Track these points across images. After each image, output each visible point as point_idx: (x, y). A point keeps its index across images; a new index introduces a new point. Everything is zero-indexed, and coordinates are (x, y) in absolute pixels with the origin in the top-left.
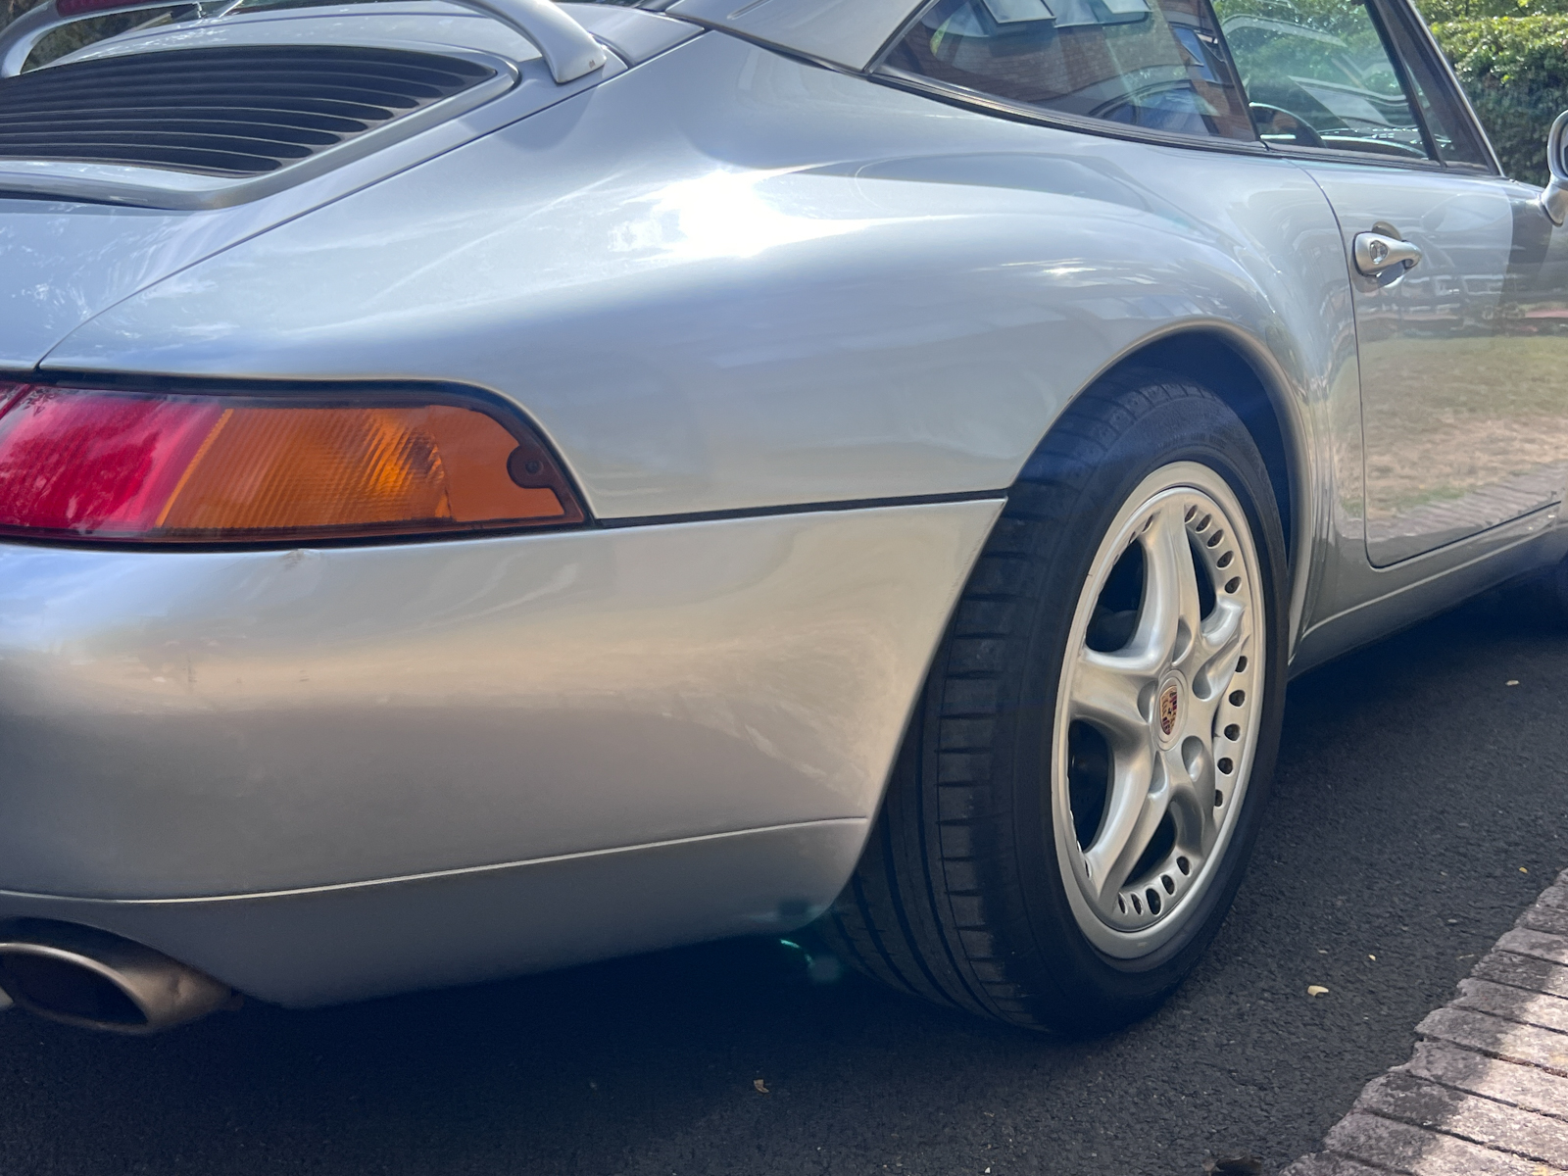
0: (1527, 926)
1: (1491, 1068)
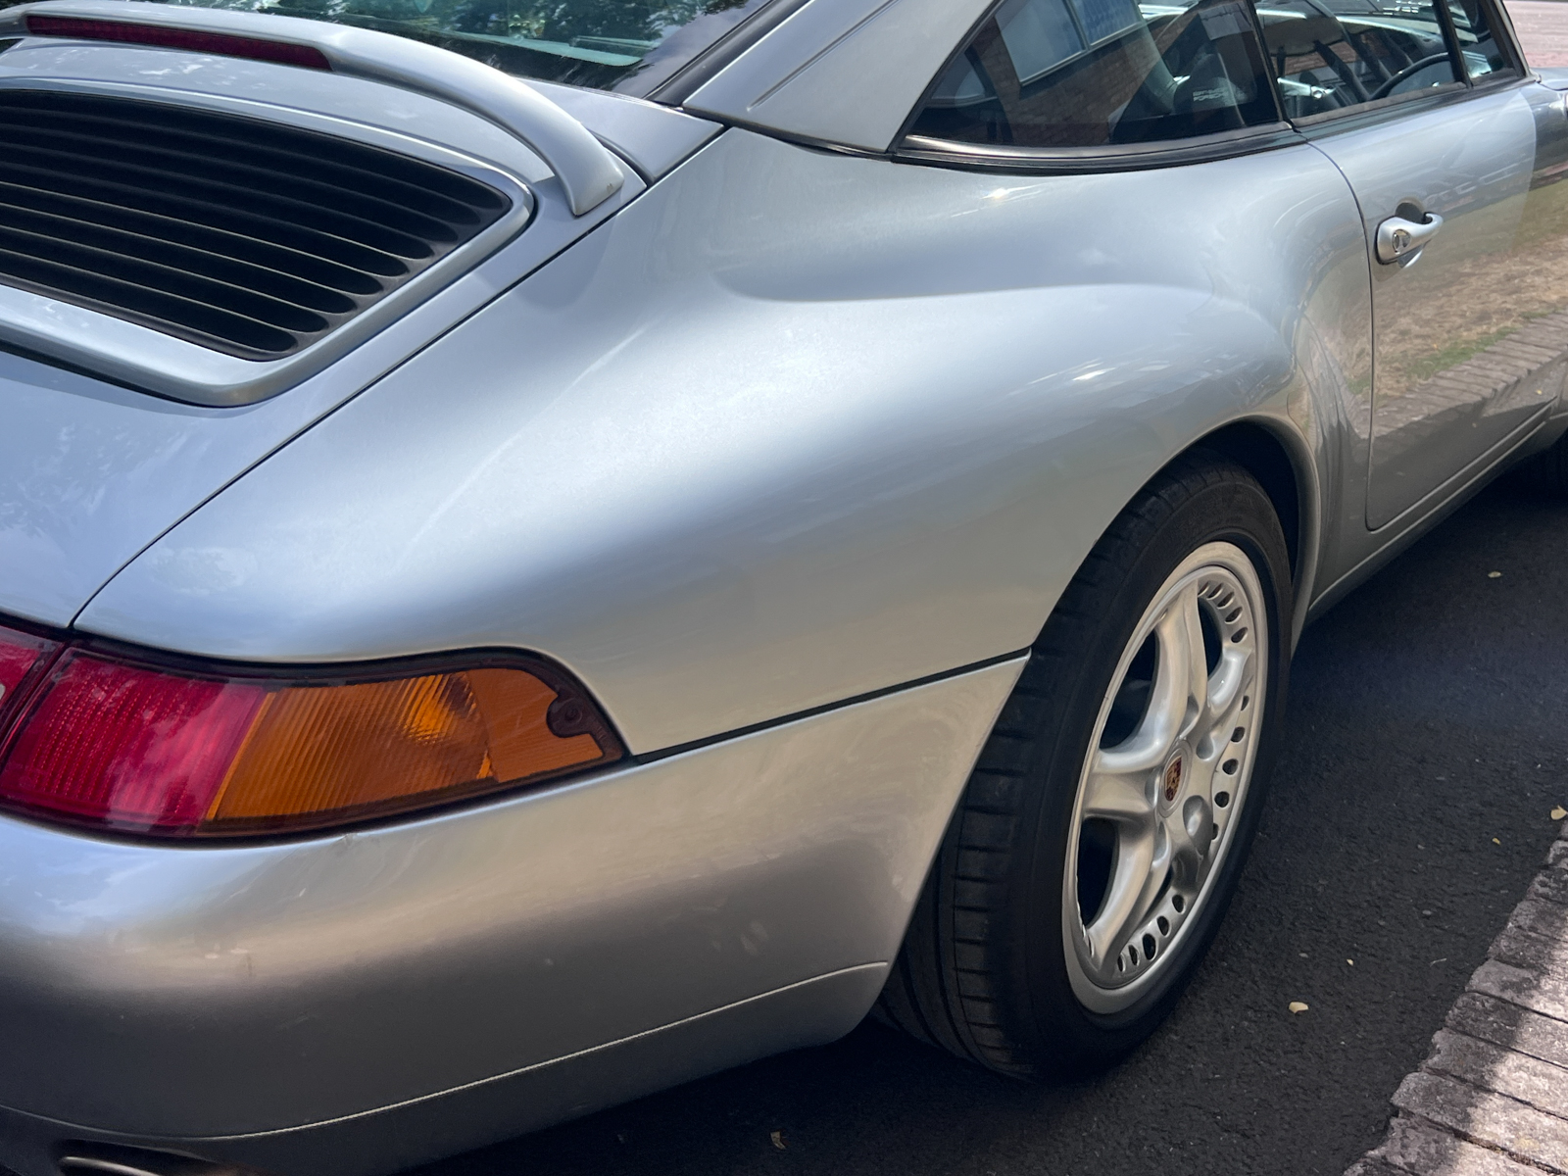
0: (1500, 959)
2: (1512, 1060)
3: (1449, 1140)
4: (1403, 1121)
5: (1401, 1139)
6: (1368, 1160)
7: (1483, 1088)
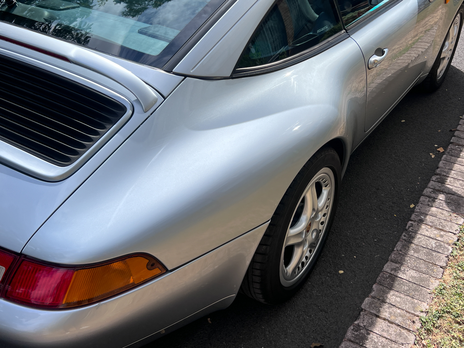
1: (377, 322)
2: (392, 293)
3: (374, 318)
4: (364, 313)
5: (363, 318)
6: (355, 325)
7: (384, 302)
